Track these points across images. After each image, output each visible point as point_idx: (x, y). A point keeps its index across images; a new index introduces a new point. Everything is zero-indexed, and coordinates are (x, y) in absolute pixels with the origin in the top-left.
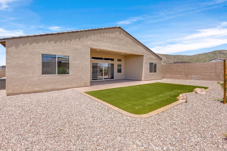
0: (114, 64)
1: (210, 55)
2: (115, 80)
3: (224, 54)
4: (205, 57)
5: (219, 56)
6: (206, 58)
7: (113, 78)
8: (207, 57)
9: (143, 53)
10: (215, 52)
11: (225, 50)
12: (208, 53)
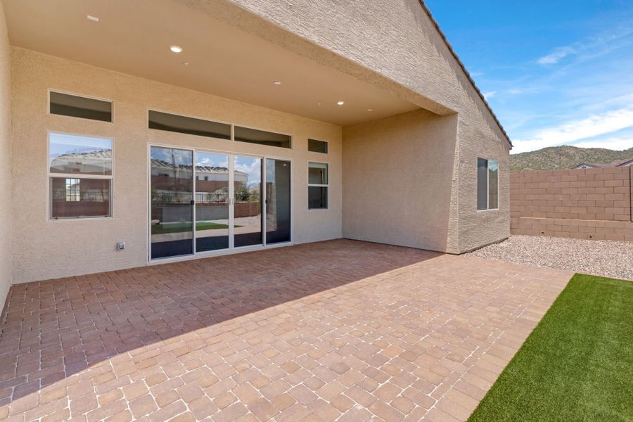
0: (289, 163)
1: (536, 158)
2: (296, 247)
3: (568, 156)
4: (524, 162)
5: (558, 161)
6: (528, 166)
7: (287, 238)
8: (530, 165)
9: (453, 101)
10: (546, 150)
11: (571, 147)
12: (532, 152)
